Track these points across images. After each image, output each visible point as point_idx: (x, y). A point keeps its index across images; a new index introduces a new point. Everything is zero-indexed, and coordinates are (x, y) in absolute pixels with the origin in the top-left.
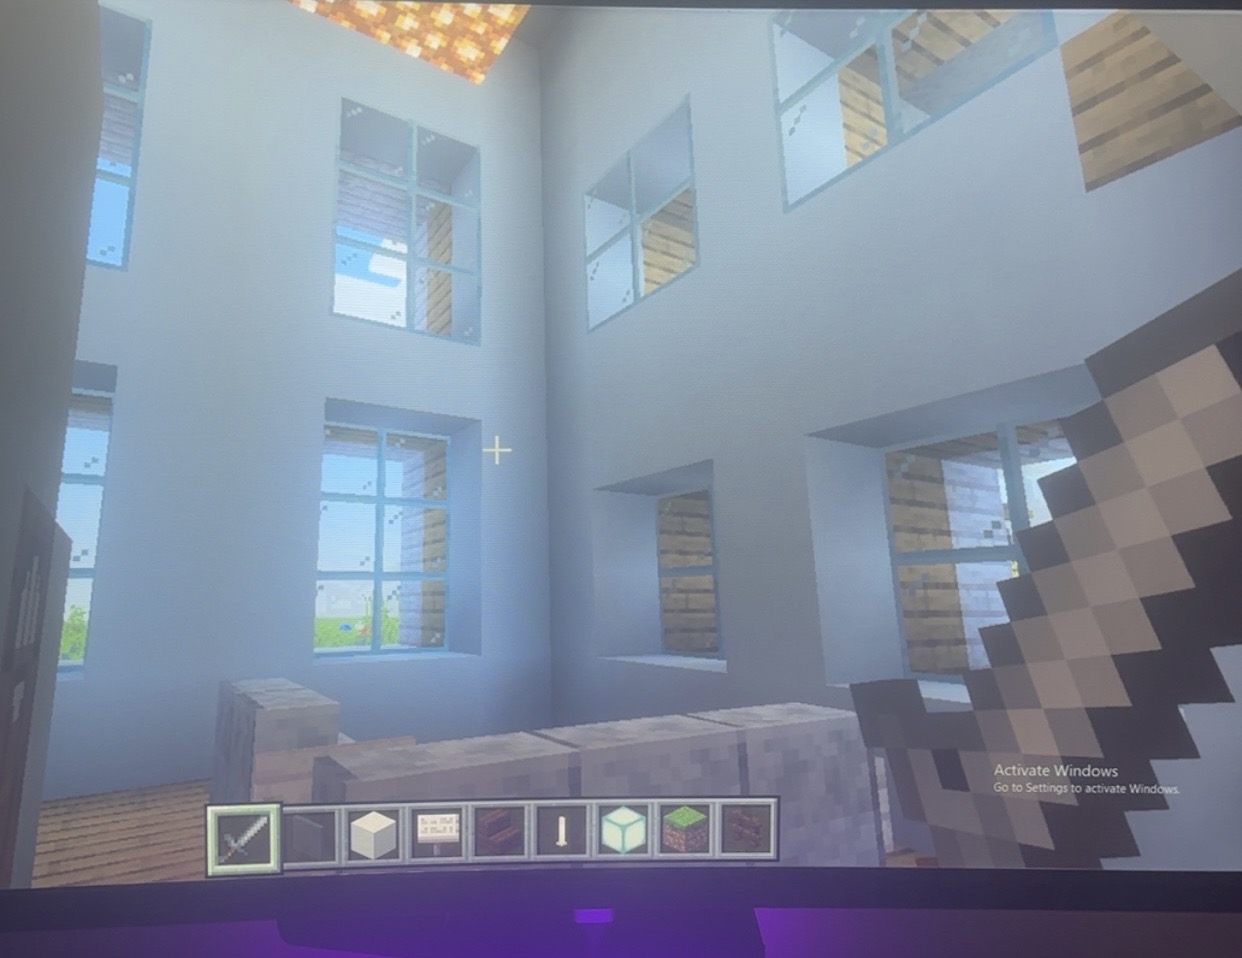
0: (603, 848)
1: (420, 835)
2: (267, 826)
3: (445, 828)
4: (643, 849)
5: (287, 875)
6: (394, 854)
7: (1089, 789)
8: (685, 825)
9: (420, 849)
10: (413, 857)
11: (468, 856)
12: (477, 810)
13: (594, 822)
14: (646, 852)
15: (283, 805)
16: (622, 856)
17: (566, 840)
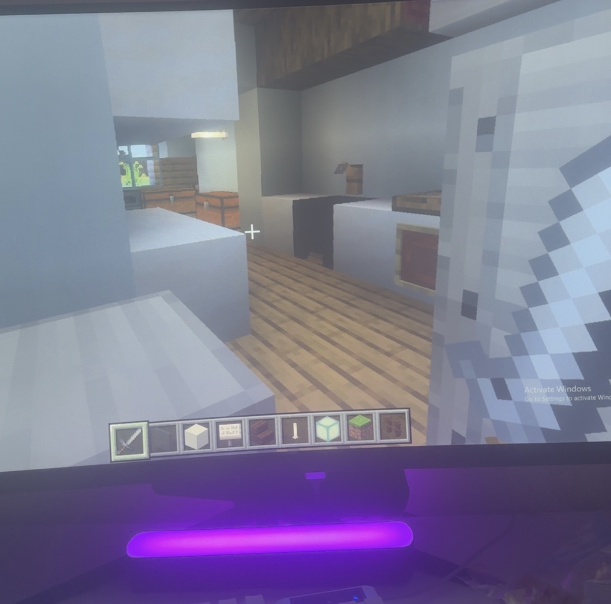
0: (317, 439)
1: (221, 436)
2: (141, 433)
3: (234, 431)
4: (338, 439)
5: (152, 459)
6: (208, 446)
7: (576, 399)
8: (360, 425)
9: (221, 443)
10: (218, 447)
11: (246, 446)
12: (250, 421)
13: (312, 425)
14: (340, 440)
15: (148, 422)
16: (328, 443)
17: (298, 435)
